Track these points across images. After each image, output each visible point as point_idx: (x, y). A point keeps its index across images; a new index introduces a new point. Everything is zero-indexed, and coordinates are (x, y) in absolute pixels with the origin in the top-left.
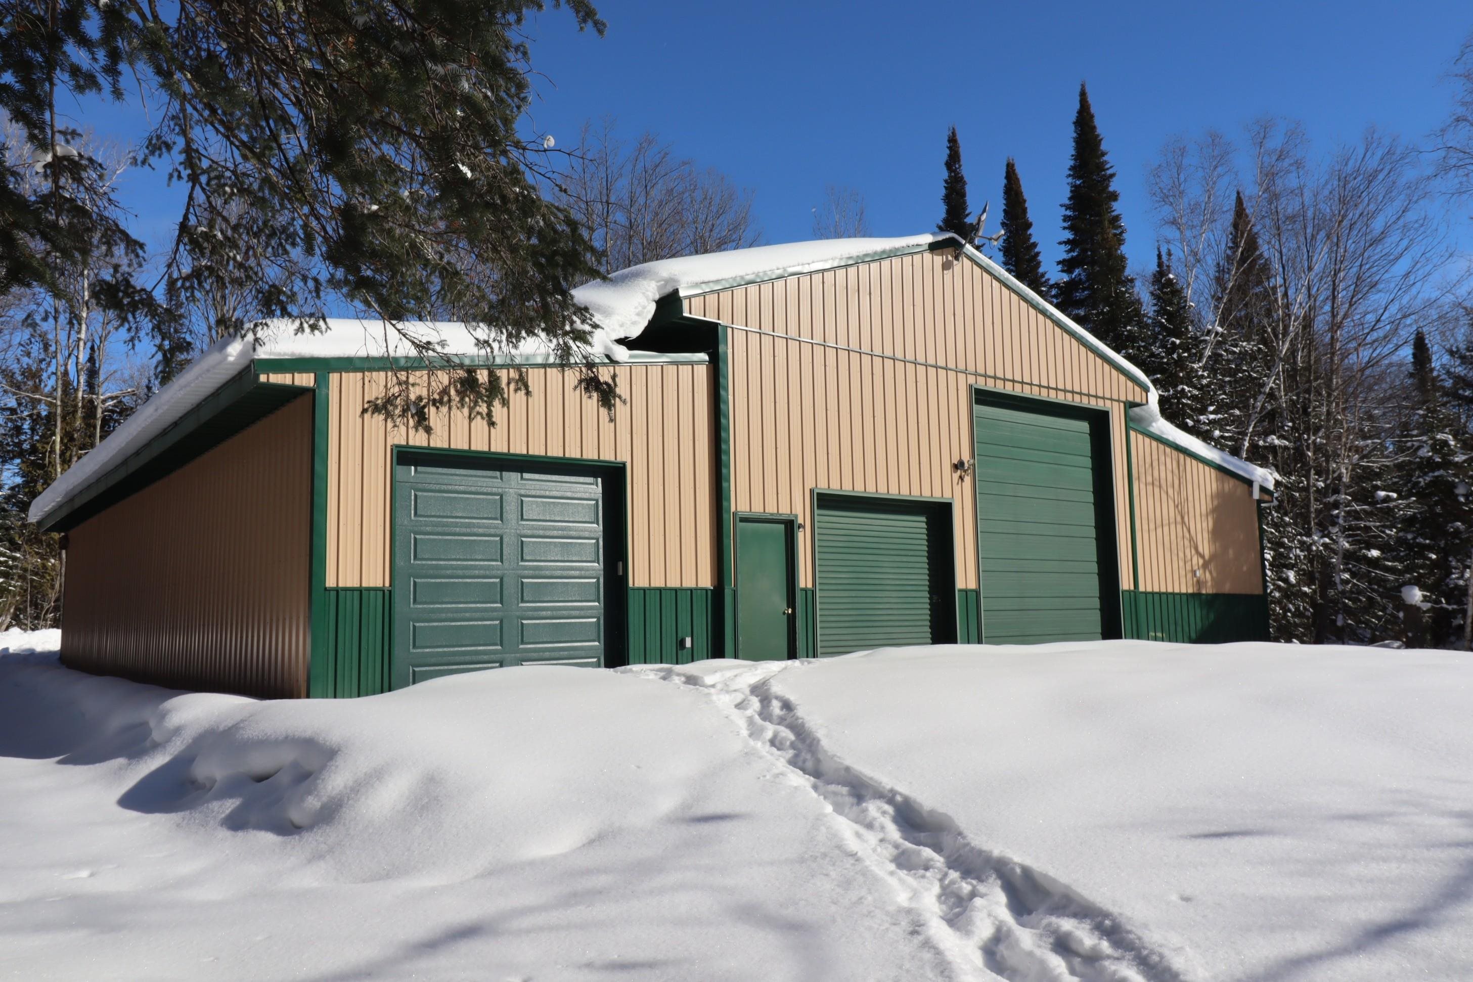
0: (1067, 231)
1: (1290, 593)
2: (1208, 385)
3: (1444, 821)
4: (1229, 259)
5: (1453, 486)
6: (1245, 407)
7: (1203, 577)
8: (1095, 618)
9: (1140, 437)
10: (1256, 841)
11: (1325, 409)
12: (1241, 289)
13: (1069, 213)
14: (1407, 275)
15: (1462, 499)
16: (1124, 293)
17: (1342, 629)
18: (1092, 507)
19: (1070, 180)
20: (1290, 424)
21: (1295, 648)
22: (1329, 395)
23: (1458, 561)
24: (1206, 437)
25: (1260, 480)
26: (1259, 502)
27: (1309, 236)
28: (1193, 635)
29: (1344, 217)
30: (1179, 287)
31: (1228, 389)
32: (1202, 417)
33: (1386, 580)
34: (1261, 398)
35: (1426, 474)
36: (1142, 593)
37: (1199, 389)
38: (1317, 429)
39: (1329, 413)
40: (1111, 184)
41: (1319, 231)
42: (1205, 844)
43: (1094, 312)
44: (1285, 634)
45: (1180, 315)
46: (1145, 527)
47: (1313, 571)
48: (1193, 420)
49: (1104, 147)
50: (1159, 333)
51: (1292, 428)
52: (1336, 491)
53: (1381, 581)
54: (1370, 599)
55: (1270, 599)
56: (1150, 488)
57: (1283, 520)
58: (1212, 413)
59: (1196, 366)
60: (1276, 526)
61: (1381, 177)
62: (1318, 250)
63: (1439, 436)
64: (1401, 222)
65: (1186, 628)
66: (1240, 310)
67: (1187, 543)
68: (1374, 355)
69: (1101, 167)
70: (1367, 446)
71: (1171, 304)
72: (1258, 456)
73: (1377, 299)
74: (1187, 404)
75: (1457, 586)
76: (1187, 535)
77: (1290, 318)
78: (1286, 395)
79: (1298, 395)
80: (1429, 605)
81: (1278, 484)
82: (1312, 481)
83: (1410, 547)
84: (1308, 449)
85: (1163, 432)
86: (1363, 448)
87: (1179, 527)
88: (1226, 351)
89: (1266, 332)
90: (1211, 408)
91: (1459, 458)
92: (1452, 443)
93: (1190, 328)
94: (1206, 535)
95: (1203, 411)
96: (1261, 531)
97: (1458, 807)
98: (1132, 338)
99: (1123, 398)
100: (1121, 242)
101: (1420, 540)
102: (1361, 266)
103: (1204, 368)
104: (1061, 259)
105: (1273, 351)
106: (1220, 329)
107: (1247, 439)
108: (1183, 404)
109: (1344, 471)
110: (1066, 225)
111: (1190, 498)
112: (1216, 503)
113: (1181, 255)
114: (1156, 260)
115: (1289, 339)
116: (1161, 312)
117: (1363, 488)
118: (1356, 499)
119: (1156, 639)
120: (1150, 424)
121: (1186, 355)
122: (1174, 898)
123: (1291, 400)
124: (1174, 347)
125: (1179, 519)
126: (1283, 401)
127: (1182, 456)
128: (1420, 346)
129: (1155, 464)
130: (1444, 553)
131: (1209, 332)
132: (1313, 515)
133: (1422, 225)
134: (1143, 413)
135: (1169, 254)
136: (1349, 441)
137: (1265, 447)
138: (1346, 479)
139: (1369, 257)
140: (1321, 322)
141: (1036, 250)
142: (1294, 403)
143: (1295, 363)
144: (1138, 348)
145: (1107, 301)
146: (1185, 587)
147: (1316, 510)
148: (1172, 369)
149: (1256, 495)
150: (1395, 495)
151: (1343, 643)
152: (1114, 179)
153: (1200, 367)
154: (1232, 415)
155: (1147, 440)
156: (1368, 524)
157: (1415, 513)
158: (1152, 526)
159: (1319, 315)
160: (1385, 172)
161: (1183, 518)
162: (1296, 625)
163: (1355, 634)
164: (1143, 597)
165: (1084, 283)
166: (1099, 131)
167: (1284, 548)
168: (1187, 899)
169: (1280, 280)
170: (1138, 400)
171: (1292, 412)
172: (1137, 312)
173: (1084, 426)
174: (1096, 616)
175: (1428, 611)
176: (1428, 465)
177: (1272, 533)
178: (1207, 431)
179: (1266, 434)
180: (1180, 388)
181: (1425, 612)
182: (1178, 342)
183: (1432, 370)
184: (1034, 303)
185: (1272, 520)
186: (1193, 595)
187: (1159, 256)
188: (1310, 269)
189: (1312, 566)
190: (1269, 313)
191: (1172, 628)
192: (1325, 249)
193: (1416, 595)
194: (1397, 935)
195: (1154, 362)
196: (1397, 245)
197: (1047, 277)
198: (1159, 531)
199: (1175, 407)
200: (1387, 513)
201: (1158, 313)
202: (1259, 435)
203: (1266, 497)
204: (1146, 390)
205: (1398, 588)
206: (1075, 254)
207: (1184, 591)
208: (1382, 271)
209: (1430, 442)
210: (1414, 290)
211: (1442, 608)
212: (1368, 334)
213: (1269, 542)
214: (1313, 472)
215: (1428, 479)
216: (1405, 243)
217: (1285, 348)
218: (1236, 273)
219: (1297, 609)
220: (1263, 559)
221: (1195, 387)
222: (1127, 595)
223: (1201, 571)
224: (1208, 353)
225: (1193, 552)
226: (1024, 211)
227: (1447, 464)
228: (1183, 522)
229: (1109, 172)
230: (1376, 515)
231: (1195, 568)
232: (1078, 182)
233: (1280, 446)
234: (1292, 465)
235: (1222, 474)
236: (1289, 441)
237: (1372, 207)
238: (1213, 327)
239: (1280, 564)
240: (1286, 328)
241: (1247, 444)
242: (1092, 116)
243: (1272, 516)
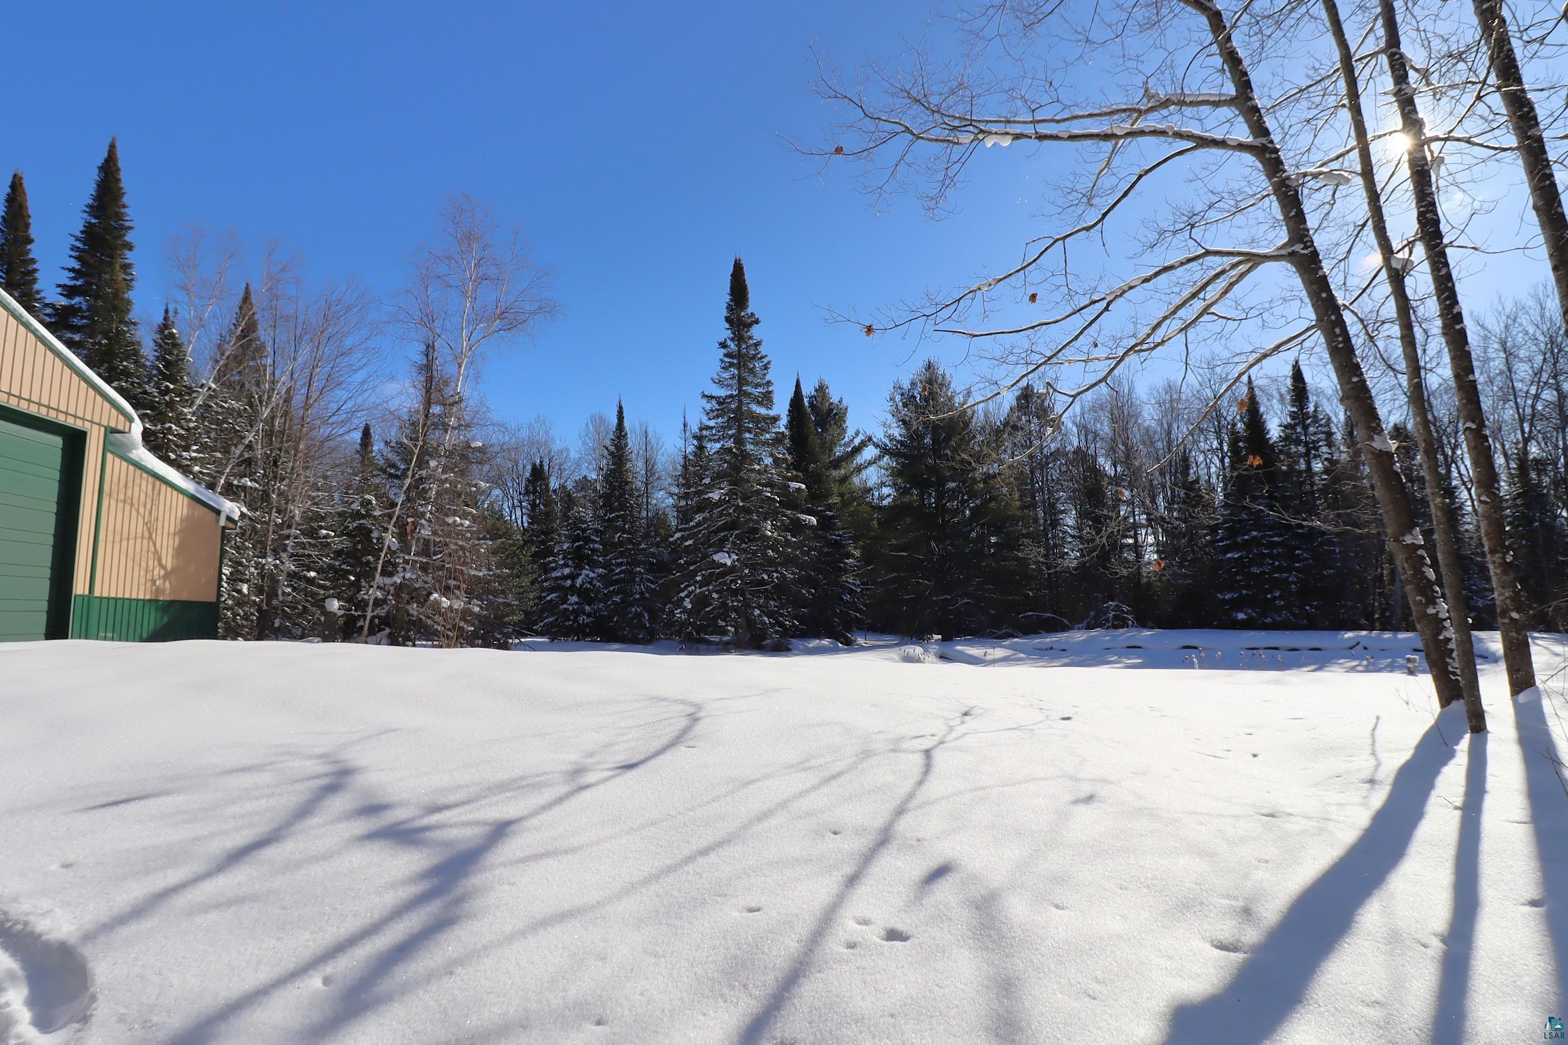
0: (73, 260)
1: (241, 601)
2: (195, 428)
3: (309, 763)
4: (231, 333)
5: (371, 531)
6: (226, 451)
7: (162, 585)
8: (41, 620)
9: (117, 460)
10: (151, 803)
11: (291, 465)
12: (237, 360)
13: (78, 244)
14: (363, 383)
15: (375, 541)
16: (125, 332)
17: (279, 629)
18: (54, 516)
19: (85, 215)
20: (262, 472)
21: (240, 643)
22: (295, 455)
23: (366, 582)
24: (185, 470)
25: (228, 511)
26: (224, 528)
27: (298, 335)
28: (145, 635)
29: (326, 329)
30: (179, 342)
31: (213, 435)
32: (184, 453)
33: (318, 594)
34: (241, 447)
35: (354, 521)
36: (97, 597)
37: (186, 430)
38: (282, 479)
39: (293, 468)
40: (128, 234)
41: (306, 333)
42: (99, 813)
43: (91, 341)
44: (233, 633)
45: (178, 365)
46: (110, 538)
47: (262, 585)
48: (177, 455)
49: (125, 200)
50: (155, 376)
51: (264, 475)
52: (289, 527)
53: (313, 595)
54: (304, 607)
55: (222, 605)
56: (120, 505)
57: (243, 544)
58: (194, 451)
59: (185, 410)
60: (237, 548)
61: (355, 310)
62: (303, 347)
63: (367, 497)
64: (364, 346)
65: (139, 629)
66: (233, 375)
67: (151, 555)
68: (333, 432)
69: (119, 217)
70: (319, 496)
71: (170, 354)
72: (230, 491)
73: (341, 394)
74: (172, 440)
75: (363, 599)
76: (152, 549)
77: (273, 392)
78: (262, 449)
79: (271, 450)
80: (343, 612)
81: (243, 515)
82: (273, 517)
83: (336, 571)
84: (273, 493)
85: (142, 460)
86: (313, 498)
87: (145, 542)
88: (216, 404)
89: (253, 397)
90: (195, 448)
91: (377, 513)
92: (374, 502)
93: (185, 378)
94: (170, 550)
95: (187, 449)
96: (223, 553)
97: (320, 751)
98: (126, 374)
99: (105, 423)
100: (129, 288)
101: (344, 567)
102: (332, 368)
103: (194, 414)
104: (62, 283)
105: (256, 412)
106: (213, 386)
107: (224, 477)
108: (169, 439)
109: (297, 512)
110: (73, 254)
111: (161, 518)
112: (184, 525)
113: (187, 316)
114: (163, 313)
115: (270, 407)
116: (161, 358)
117: (312, 527)
118: (303, 533)
119: (105, 639)
120: (130, 451)
121: (178, 399)
122: (55, 867)
123: (266, 453)
124: (167, 391)
125: (146, 534)
126: (259, 453)
127: (158, 483)
128: (366, 433)
129: (130, 485)
130: (358, 577)
131: (202, 386)
132: (269, 543)
133: (377, 352)
134: (124, 440)
135: (176, 313)
136: (304, 491)
137: (238, 487)
138: (297, 518)
139: (340, 363)
140: (298, 400)
141: (35, 266)
142: (268, 456)
143: (273, 425)
144: (132, 384)
145: (106, 334)
146: (142, 592)
147: (273, 539)
148: (163, 407)
149: (222, 522)
150: (333, 534)
151: (277, 640)
152: (131, 231)
153: (190, 412)
154: (213, 456)
155: (124, 464)
156: (310, 552)
157: (343, 548)
158: (118, 538)
159: (297, 394)
160: (359, 308)
161: (150, 535)
162: (243, 626)
163: (290, 632)
164: (97, 602)
165: (84, 312)
166: (123, 184)
167: (242, 566)
168: (67, 866)
169: (269, 361)
170: (120, 427)
171: (265, 463)
172: (136, 353)
173: (58, 441)
174: (43, 618)
175: (342, 616)
176: (357, 515)
177: (233, 554)
178: (188, 465)
179: (243, 475)
180: (167, 425)
181: (340, 617)
182: (172, 386)
183: (371, 452)
184: (17, 313)
185: (235, 544)
186: (150, 601)
187: (167, 311)
188: (295, 359)
189: (263, 581)
190: (258, 384)
191: (124, 629)
192: (308, 349)
193: (334, 605)
194: (254, 853)
195: (146, 399)
196: (359, 360)
197: (42, 295)
198: (124, 543)
199: (160, 440)
200: (325, 546)
201: (157, 358)
202: (235, 476)
203: (231, 525)
204: (131, 420)
205: (323, 600)
206: (78, 283)
207: (141, 597)
208: (347, 376)
209: (360, 500)
210: (366, 395)
211: (351, 614)
212: (331, 417)
213: (230, 561)
214: (274, 510)
215: (355, 525)
216: (365, 360)
217: (266, 413)
218: (234, 344)
219: (246, 614)
220: (220, 573)
221: (182, 428)
222: (79, 600)
223: (161, 581)
224: (199, 401)
225: (156, 563)
226: (27, 226)
227: (368, 515)
228: (150, 537)
229: (127, 224)
230: (317, 547)
231: (156, 577)
232: (93, 221)
233: (251, 488)
234: (259, 504)
235: (194, 502)
236: (260, 485)
237: (346, 329)
238: (207, 382)
239: (235, 579)
240: (269, 398)
241: (222, 481)
242: (118, 170)
243: (236, 541)
